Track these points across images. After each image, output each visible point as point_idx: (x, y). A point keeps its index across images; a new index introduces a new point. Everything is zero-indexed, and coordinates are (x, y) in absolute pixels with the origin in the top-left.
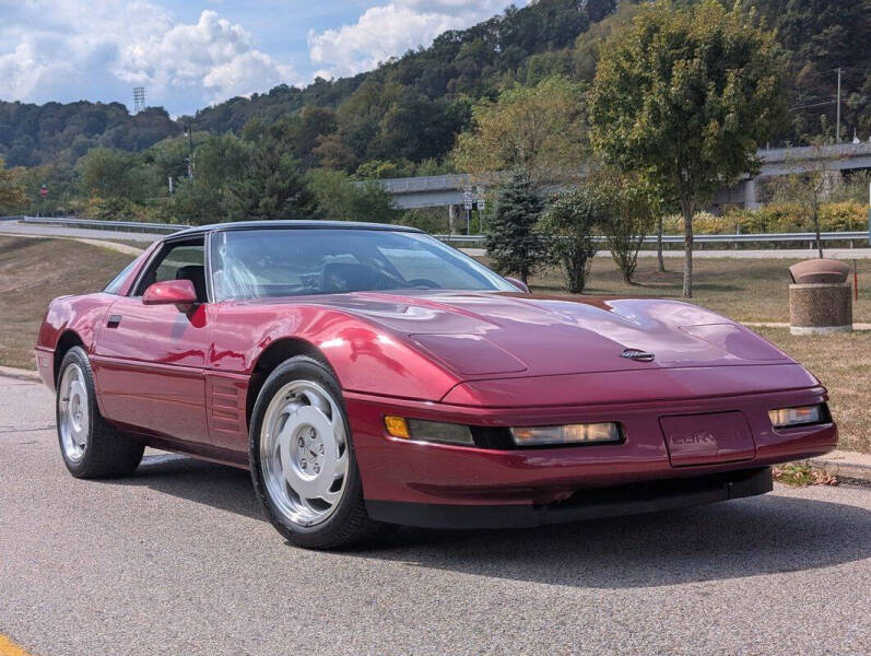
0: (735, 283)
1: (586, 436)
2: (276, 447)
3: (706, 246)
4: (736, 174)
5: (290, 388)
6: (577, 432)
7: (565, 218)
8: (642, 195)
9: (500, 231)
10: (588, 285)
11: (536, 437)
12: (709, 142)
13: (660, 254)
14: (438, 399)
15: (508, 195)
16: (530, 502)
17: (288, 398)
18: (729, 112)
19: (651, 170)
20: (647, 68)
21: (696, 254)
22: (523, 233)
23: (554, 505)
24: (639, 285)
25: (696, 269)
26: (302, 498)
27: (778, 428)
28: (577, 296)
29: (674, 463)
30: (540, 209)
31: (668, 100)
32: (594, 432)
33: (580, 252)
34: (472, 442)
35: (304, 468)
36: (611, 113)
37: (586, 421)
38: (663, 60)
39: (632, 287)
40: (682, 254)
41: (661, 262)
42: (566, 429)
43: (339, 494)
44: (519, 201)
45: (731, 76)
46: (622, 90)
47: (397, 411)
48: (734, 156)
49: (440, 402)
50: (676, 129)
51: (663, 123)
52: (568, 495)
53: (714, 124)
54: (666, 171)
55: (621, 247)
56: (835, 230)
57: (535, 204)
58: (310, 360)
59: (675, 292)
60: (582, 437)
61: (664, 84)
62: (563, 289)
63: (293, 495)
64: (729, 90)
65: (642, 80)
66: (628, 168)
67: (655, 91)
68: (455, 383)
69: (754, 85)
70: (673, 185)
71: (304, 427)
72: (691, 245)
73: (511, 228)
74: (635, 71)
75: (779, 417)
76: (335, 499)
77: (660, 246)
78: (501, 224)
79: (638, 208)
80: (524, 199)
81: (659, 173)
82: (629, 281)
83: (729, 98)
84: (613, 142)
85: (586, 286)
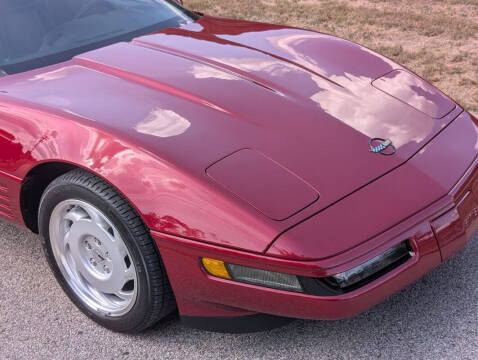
14: (261, 252)
35: (95, 264)
49: (263, 254)
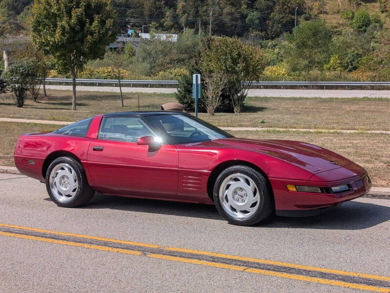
2: (225, 196)
3: (50, 83)
12: (87, 45)
13: (44, 87)
17: (229, 179)
18: (95, 33)
19: (58, 54)
20: (59, 10)
24: (40, 103)
26: (238, 211)
31: (69, 25)
34: (320, 192)
36: (41, 28)
38: (66, 7)
39: (37, 104)
41: (45, 92)
43: (255, 208)
45: (96, 17)
47: (291, 183)
53: (89, 37)
54: (64, 55)
56: (107, 78)
59: (66, 107)
61: (68, 18)
62: (15, 105)
63: (233, 209)
64: (95, 23)
65: (55, 15)
66: (47, 53)
67: (65, 21)
68: (312, 174)
69: (104, 22)
71: (237, 188)
74: (52, 11)
77: (45, 83)
81: (61, 56)
82: (35, 101)
83: (95, 27)
84: (44, 41)
85: (24, 104)
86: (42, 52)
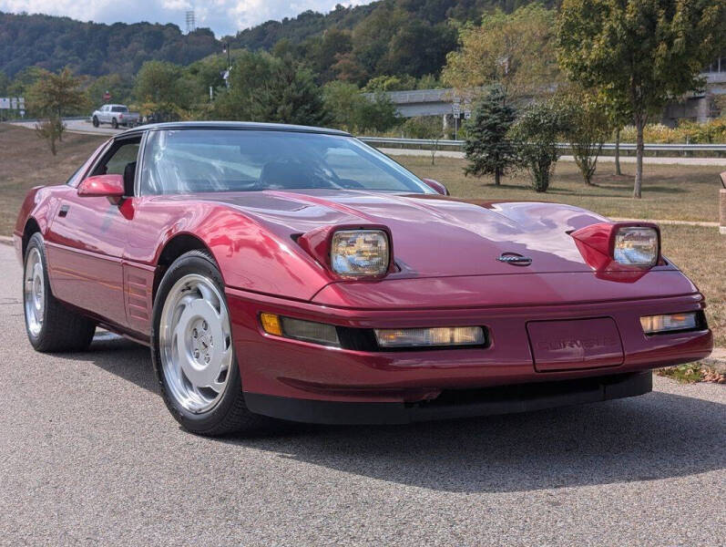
0: (682, 186)
1: (452, 339)
2: (174, 337)
4: (683, 92)
5: (186, 281)
6: (443, 335)
7: (533, 127)
8: (600, 108)
9: (478, 137)
10: (552, 185)
11: (401, 338)
12: (658, 62)
13: (617, 160)
14: (307, 299)
15: (486, 107)
16: (400, 400)
17: (183, 291)
18: (677, 37)
19: (609, 86)
21: (646, 160)
22: (497, 139)
23: (424, 404)
24: (598, 186)
25: (647, 173)
26: (194, 386)
27: (651, 334)
28: (543, 195)
29: (538, 368)
30: (512, 119)
31: (624, 25)
32: (461, 335)
33: (545, 156)
34: (338, 342)
35: (197, 357)
36: (575, 36)
37: (452, 325)
39: (591, 188)
40: (634, 160)
41: (618, 167)
42: (432, 331)
43: (224, 384)
44: (495, 111)
45: (680, 5)
46: (585, 16)
47: (271, 309)
48: (680, 76)
49: (309, 302)
50: (630, 51)
51: (618, 45)
52: (435, 395)
53: (663, 47)
54: (622, 87)
55: (583, 152)
57: (508, 114)
58: (203, 255)
60: (447, 340)
61: (619, 11)
62: (530, 188)
63: (187, 382)
64: (678, 17)
65: (602, 8)
66: (589, 84)
67: (613, 18)
68: (326, 283)
69: (699, 13)
70: (627, 100)
71: (197, 319)
72: (641, 152)
73: (487, 135)
75: (651, 323)
76: (221, 388)
77: (617, 153)
78: (479, 131)
79: (598, 120)
80: (499, 110)
81: (616, 89)
82: (589, 182)
83: (677, 24)
84: (576, 61)
85: (550, 186)
86: (579, 85)
